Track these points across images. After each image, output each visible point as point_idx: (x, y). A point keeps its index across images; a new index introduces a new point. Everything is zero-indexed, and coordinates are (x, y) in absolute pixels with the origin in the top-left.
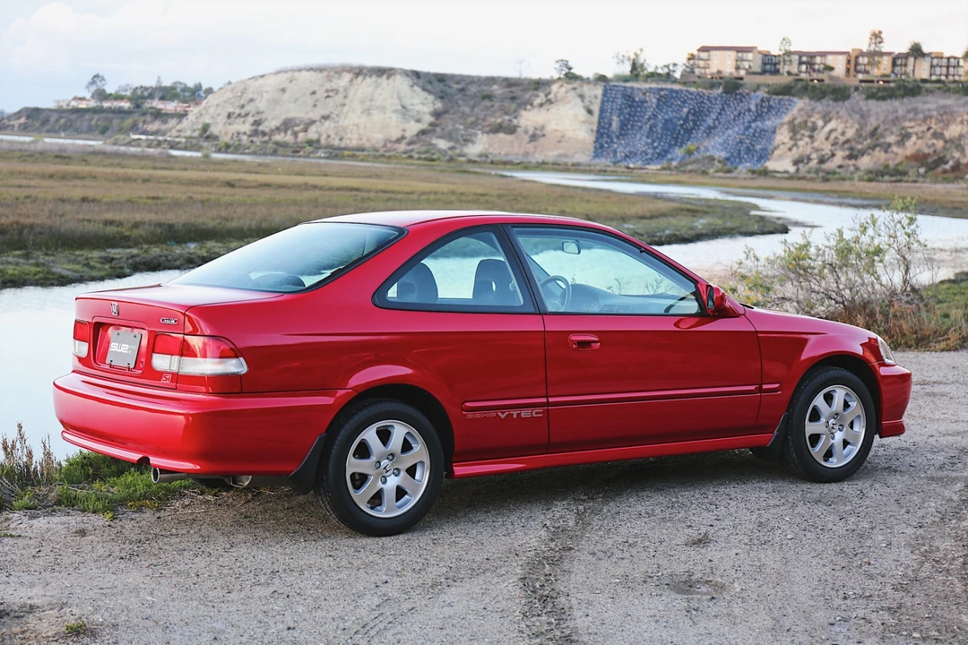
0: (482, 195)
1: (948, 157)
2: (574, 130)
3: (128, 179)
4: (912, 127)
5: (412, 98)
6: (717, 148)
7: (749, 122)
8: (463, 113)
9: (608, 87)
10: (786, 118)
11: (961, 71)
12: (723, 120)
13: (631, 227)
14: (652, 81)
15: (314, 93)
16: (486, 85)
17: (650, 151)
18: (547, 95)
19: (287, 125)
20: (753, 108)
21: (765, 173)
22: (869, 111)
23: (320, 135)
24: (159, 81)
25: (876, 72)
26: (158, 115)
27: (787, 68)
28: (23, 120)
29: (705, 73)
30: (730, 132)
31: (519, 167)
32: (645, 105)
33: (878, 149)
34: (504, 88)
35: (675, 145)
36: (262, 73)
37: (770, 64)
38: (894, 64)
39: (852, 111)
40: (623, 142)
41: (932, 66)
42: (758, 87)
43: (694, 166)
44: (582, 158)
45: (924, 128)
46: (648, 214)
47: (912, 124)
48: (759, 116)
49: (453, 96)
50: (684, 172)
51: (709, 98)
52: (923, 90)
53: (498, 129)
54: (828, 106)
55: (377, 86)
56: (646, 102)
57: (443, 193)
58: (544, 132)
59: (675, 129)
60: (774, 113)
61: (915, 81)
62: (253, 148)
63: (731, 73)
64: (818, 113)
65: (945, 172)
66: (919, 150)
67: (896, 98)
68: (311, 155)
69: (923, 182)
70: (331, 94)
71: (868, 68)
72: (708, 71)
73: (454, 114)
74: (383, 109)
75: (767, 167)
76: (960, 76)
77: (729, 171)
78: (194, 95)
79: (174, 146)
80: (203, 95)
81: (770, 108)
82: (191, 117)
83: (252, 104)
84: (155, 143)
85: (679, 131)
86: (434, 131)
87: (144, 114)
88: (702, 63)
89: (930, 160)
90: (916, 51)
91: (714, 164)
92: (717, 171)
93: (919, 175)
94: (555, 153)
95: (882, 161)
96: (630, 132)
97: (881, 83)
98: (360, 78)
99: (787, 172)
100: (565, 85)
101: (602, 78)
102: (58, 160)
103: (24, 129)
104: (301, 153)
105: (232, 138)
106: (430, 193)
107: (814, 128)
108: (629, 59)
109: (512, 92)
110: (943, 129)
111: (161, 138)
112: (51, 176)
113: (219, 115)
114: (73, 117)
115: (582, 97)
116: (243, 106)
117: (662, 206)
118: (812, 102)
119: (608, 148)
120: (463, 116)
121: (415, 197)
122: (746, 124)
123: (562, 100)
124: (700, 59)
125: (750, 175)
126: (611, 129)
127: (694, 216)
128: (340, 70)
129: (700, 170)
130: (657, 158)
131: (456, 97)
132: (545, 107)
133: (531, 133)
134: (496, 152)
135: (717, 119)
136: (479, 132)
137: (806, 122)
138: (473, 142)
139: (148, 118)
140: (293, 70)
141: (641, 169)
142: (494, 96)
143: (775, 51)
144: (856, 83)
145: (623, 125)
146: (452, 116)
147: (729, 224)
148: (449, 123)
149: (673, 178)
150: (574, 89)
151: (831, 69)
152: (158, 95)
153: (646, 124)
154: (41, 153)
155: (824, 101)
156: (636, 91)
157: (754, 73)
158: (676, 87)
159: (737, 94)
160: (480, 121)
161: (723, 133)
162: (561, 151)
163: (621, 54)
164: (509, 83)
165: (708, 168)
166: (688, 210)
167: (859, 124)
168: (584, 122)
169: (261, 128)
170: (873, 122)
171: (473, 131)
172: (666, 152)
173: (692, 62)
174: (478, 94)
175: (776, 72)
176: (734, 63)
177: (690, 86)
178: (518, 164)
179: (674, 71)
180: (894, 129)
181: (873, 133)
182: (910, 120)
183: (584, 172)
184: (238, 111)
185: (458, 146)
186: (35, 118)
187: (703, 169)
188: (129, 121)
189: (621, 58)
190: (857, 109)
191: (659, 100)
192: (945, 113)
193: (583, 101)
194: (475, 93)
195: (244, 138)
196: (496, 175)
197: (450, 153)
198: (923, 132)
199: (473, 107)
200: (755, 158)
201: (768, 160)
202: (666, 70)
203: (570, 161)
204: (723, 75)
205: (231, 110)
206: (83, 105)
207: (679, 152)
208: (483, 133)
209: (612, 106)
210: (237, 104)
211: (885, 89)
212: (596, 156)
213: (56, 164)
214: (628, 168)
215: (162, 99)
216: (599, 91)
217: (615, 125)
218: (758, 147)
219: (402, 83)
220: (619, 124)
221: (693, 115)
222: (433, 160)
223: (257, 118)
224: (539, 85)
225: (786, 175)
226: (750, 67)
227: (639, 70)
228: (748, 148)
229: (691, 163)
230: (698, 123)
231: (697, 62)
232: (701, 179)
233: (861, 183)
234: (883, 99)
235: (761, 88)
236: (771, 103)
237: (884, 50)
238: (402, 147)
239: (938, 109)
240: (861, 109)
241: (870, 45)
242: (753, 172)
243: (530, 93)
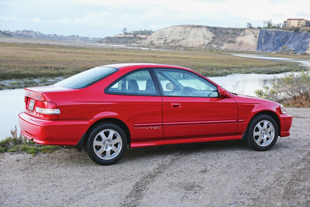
0: (222, 60)
2: (251, 42)
3: (127, 55)
5: (207, 33)
6: (292, 47)
7: (301, 40)
9: (261, 30)
12: (294, 39)
13: (263, 69)
14: (274, 29)
15: (180, 32)
16: (227, 30)
17: (273, 48)
18: (244, 33)
19: (173, 41)
20: (303, 36)
21: (306, 54)
23: (182, 43)
24: (141, 30)
26: (140, 39)
28: (106, 40)
30: (296, 43)
34: (232, 31)
35: (280, 46)
36: (167, 27)
37: (308, 24)
40: (265, 45)
42: (304, 30)
43: (285, 52)
44: (253, 50)
46: (268, 65)
48: (304, 38)
50: (282, 54)
51: (290, 33)
53: (230, 42)
55: (198, 30)
56: (272, 34)
57: (211, 59)
58: (243, 43)
59: (280, 42)
60: (309, 37)
62: (164, 47)
63: (297, 26)
68: (180, 49)
70: (185, 33)
72: (290, 26)
74: (199, 37)
77: (295, 54)
78: (149, 33)
79: (143, 47)
80: (152, 33)
81: (308, 36)
82: (148, 39)
83: (164, 35)
84: (139, 46)
85: (281, 43)
86: (213, 42)
87: (136, 38)
88: (288, 24)
91: (291, 52)
92: (292, 54)
94: (246, 48)
96: (267, 43)
98: (193, 28)
100: (249, 30)
101: (260, 28)
102: (111, 50)
103: (106, 42)
104: (177, 49)
105: (159, 45)
106: (208, 59)
108: (267, 23)
109: (234, 32)
111: (140, 45)
112: (108, 55)
113: (155, 38)
114: (119, 39)
115: (254, 33)
116: (162, 36)
117: (273, 63)
119: (261, 47)
120: (221, 38)
121: (203, 60)
123: (248, 34)
124: (288, 22)
125: (301, 55)
127: (282, 66)
128: (187, 26)
129: (287, 53)
130: (274, 50)
131: (219, 33)
132: (244, 36)
133: (239, 43)
134: (229, 48)
135: (292, 39)
136: (225, 43)
138: (223, 46)
139: (138, 39)
140: (175, 26)
141: (270, 53)
142: (229, 33)
145: (265, 41)
146: (218, 39)
147: (291, 68)
148: (217, 40)
150: (252, 31)
152: (140, 33)
153: (272, 40)
154: (107, 49)
156: (269, 31)
157: (303, 26)
158: (281, 30)
159: (298, 32)
160: (225, 40)
161: (294, 43)
162: (248, 48)
163: (265, 21)
164: (234, 29)
166: (280, 65)
168: (254, 40)
169: (166, 42)
171: (223, 42)
172: (277, 48)
173: (285, 23)
174: (225, 32)
176: (298, 23)
177: (285, 30)
178: (236, 52)
179: (280, 26)
183: (254, 54)
184: (160, 37)
185: (219, 47)
186: (109, 40)
187: (288, 53)
188: (133, 40)
189: (265, 22)
191: (275, 34)
193: (254, 34)
195: (162, 44)
196: (229, 54)
197: (217, 48)
199: (224, 36)
200: (303, 50)
201: (307, 50)
202: (278, 26)
203: (250, 51)
204: (294, 27)
205: (159, 37)
206: (121, 36)
207: (281, 48)
209: (262, 36)
210: (160, 35)
212: (257, 49)
213: (110, 51)
214: (266, 53)
215: (141, 34)
216: (259, 31)
217: (263, 41)
218: (304, 47)
219: (204, 30)
220: (264, 40)
221: (285, 38)
222: (212, 50)
223: (165, 39)
224: (242, 30)
226: (302, 24)
227: (270, 25)
228: (301, 47)
229: (284, 51)
230: (287, 40)
232: (287, 56)
235: (305, 30)
238: (204, 47)
242: (302, 54)
243: (239, 32)
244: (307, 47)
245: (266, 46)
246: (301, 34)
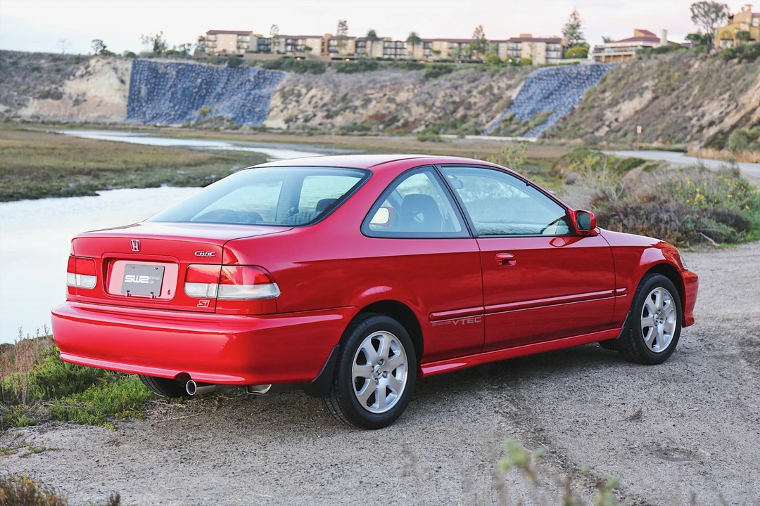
0: (52, 149)
1: (400, 116)
2: (110, 96)
4: (372, 94)
6: (226, 111)
7: (250, 90)
8: (16, 82)
9: (137, 62)
10: (278, 87)
11: (405, 52)
12: (229, 88)
13: (183, 172)
14: (172, 58)
16: (35, 59)
17: (173, 113)
18: (86, 68)
20: (252, 79)
21: (264, 130)
22: (340, 81)
25: (343, 52)
27: (276, 48)
29: (213, 52)
30: (235, 98)
31: (65, 126)
32: (167, 76)
33: (348, 111)
34: (49, 62)
35: (192, 108)
37: (264, 45)
38: (357, 46)
39: (328, 82)
40: (150, 106)
41: (384, 48)
42: (255, 63)
43: (208, 125)
44: (118, 118)
45: (381, 94)
46: (193, 163)
47: (372, 92)
48: (257, 85)
49: (7, 68)
50: (201, 129)
51: (217, 72)
52: (379, 66)
53: (46, 95)
54: (309, 77)
56: (168, 74)
57: (19, 148)
58: (85, 98)
61: (373, 59)
63: (234, 52)
64: (303, 83)
65: (398, 128)
66: (378, 112)
67: (360, 72)
69: (383, 136)
71: (338, 49)
72: (215, 50)
73: (8, 83)
75: (264, 125)
76: (405, 55)
77: (236, 128)
81: (265, 79)
85: (195, 97)
88: (210, 44)
89: (387, 119)
90: (372, 37)
91: (223, 123)
92: (226, 129)
93: (379, 130)
94: (95, 115)
95: (351, 120)
96: (156, 98)
97: (348, 60)
99: (280, 129)
100: (101, 60)
101: (131, 55)
107: (299, 95)
108: (152, 40)
109: (57, 65)
110: (395, 95)
115: (115, 69)
117: (201, 156)
118: (297, 75)
119: (139, 110)
120: (17, 84)
122: (248, 92)
123: (99, 72)
124: (209, 40)
125: (252, 131)
126: (140, 95)
127: (228, 163)
129: (213, 127)
130: (178, 118)
131: (9, 70)
132: (86, 78)
133: (74, 98)
134: (45, 114)
135: (224, 87)
136: (31, 98)
137: (293, 90)
138: (26, 106)
141: (165, 127)
142: (42, 69)
143: (267, 35)
144: (329, 60)
145: (150, 93)
146: (6, 85)
148: (4, 90)
149: (194, 134)
150: (109, 63)
151: (310, 49)
153: (168, 91)
155: (306, 74)
156: (159, 66)
157: (252, 52)
158: (191, 62)
159: (239, 69)
160: (31, 89)
161: (230, 98)
162: (100, 113)
163: (145, 35)
164: (54, 58)
165: (220, 126)
166: (222, 159)
167: (334, 91)
168: (118, 90)
170: (343, 90)
171: (26, 97)
172: (186, 113)
173: (202, 42)
174: (28, 67)
175: (268, 51)
176: (236, 44)
177: (201, 62)
178: (65, 124)
179: (189, 50)
180: (360, 95)
181: (344, 99)
182: (371, 89)
183: (120, 130)
185: (13, 109)
187: (216, 126)
189: (145, 39)
190: (331, 80)
191: (178, 72)
192: (396, 83)
193: (116, 73)
194: (26, 66)
196: (50, 133)
197: (7, 115)
198: (380, 98)
199: (25, 77)
200: (256, 118)
201: (266, 119)
202: (182, 49)
203: (108, 121)
204: (227, 53)
207: (196, 114)
208: (34, 99)
209: (140, 77)
211: (351, 65)
212: (129, 117)
214: (156, 126)
216: (129, 65)
217: (143, 92)
218: (257, 109)
220: (146, 91)
221: (206, 84)
224: (79, 60)
225: (280, 131)
226: (248, 47)
227: (161, 48)
228: (250, 110)
229: (206, 122)
231: (206, 43)
232: (213, 134)
233: (338, 137)
234: (350, 72)
235: (258, 63)
236: (266, 75)
237: (348, 35)
239: (391, 80)
240: (334, 80)
241: (338, 31)
242: (255, 129)
243: (72, 67)
244: (267, 110)
245: (154, 108)
246: (249, 76)
